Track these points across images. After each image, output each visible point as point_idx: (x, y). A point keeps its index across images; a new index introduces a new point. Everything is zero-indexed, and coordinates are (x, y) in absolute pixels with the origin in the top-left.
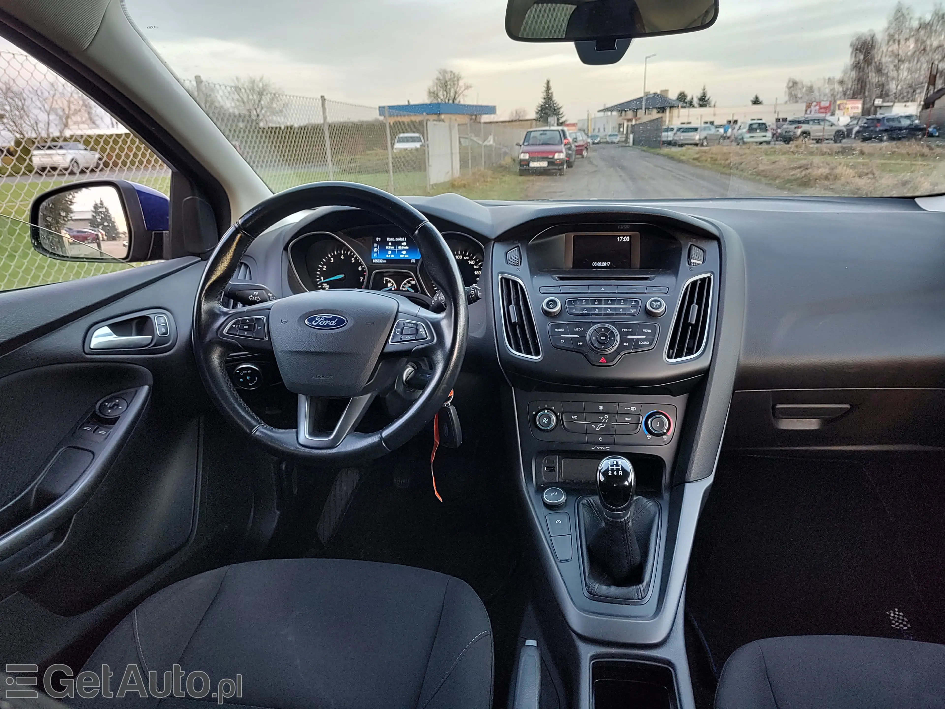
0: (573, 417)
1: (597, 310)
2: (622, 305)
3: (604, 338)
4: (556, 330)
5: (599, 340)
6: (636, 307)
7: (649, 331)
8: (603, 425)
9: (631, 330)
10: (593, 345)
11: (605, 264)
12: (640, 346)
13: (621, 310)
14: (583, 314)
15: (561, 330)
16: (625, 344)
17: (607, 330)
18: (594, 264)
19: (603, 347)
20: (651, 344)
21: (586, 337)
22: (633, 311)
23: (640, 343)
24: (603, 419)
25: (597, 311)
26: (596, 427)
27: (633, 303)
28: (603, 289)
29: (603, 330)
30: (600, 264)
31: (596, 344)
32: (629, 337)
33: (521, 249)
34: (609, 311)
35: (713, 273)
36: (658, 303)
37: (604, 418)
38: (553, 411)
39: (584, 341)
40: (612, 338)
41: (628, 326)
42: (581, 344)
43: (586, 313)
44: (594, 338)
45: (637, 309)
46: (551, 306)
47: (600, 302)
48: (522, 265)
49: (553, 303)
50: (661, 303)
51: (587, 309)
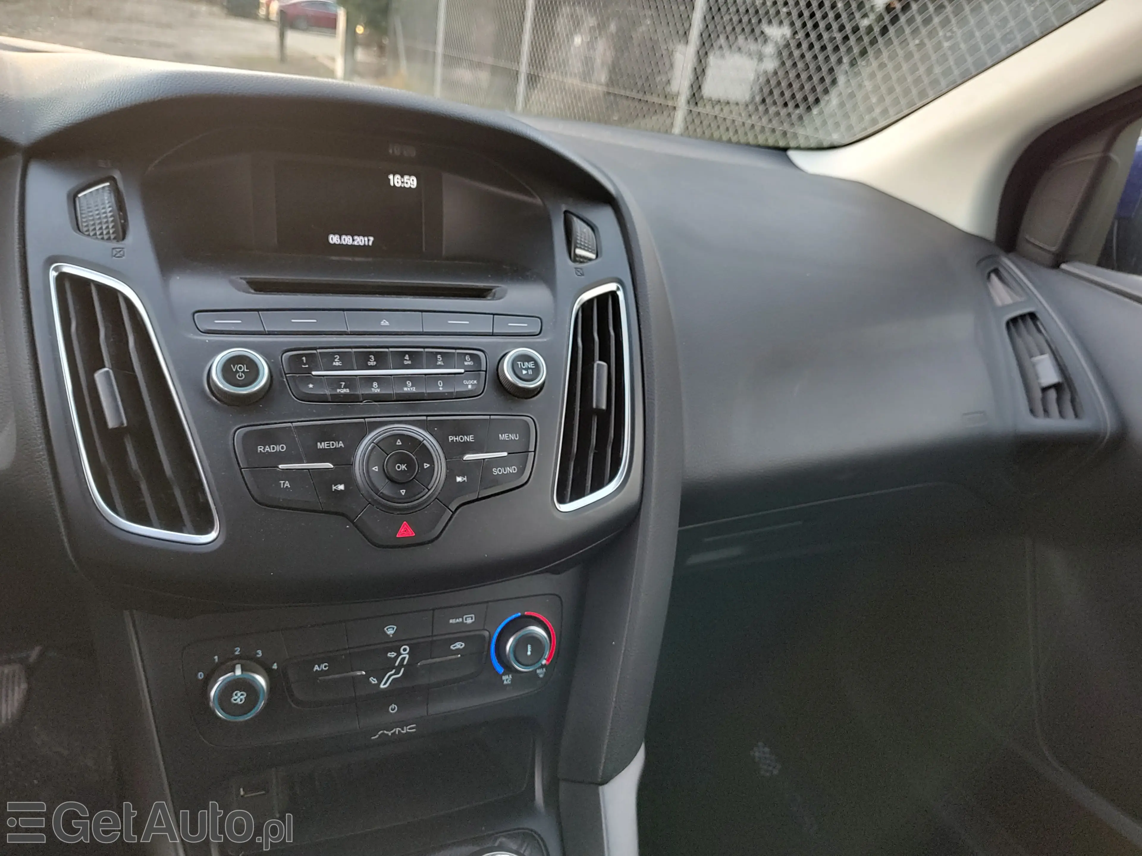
0: (316, 668)
1: (375, 384)
2: (440, 367)
3: (403, 467)
4: (260, 449)
5: (393, 475)
6: (475, 371)
7: (513, 437)
8: (397, 673)
9: (470, 438)
10: (377, 492)
11: (360, 241)
12: (496, 481)
13: (440, 383)
14: (338, 399)
15: (278, 448)
16: (459, 479)
17: (410, 441)
18: (334, 239)
19: (403, 492)
20: (522, 471)
21: (352, 465)
22: (470, 385)
23: (496, 471)
24: (397, 657)
25: (376, 389)
26: (380, 682)
27: (468, 363)
28: (385, 323)
29: (399, 443)
30: (347, 240)
31: (386, 489)
32: (468, 457)
33: (121, 185)
34: (409, 388)
35: (620, 282)
36: (531, 365)
37: (399, 654)
38: (258, 661)
39: (350, 481)
40: (426, 466)
41: (460, 428)
42: (341, 487)
43: (345, 395)
44: (376, 469)
45: (478, 378)
46: (240, 377)
47: (381, 361)
48: (130, 238)
49: (244, 368)
50: (536, 364)
51: (350, 381)
